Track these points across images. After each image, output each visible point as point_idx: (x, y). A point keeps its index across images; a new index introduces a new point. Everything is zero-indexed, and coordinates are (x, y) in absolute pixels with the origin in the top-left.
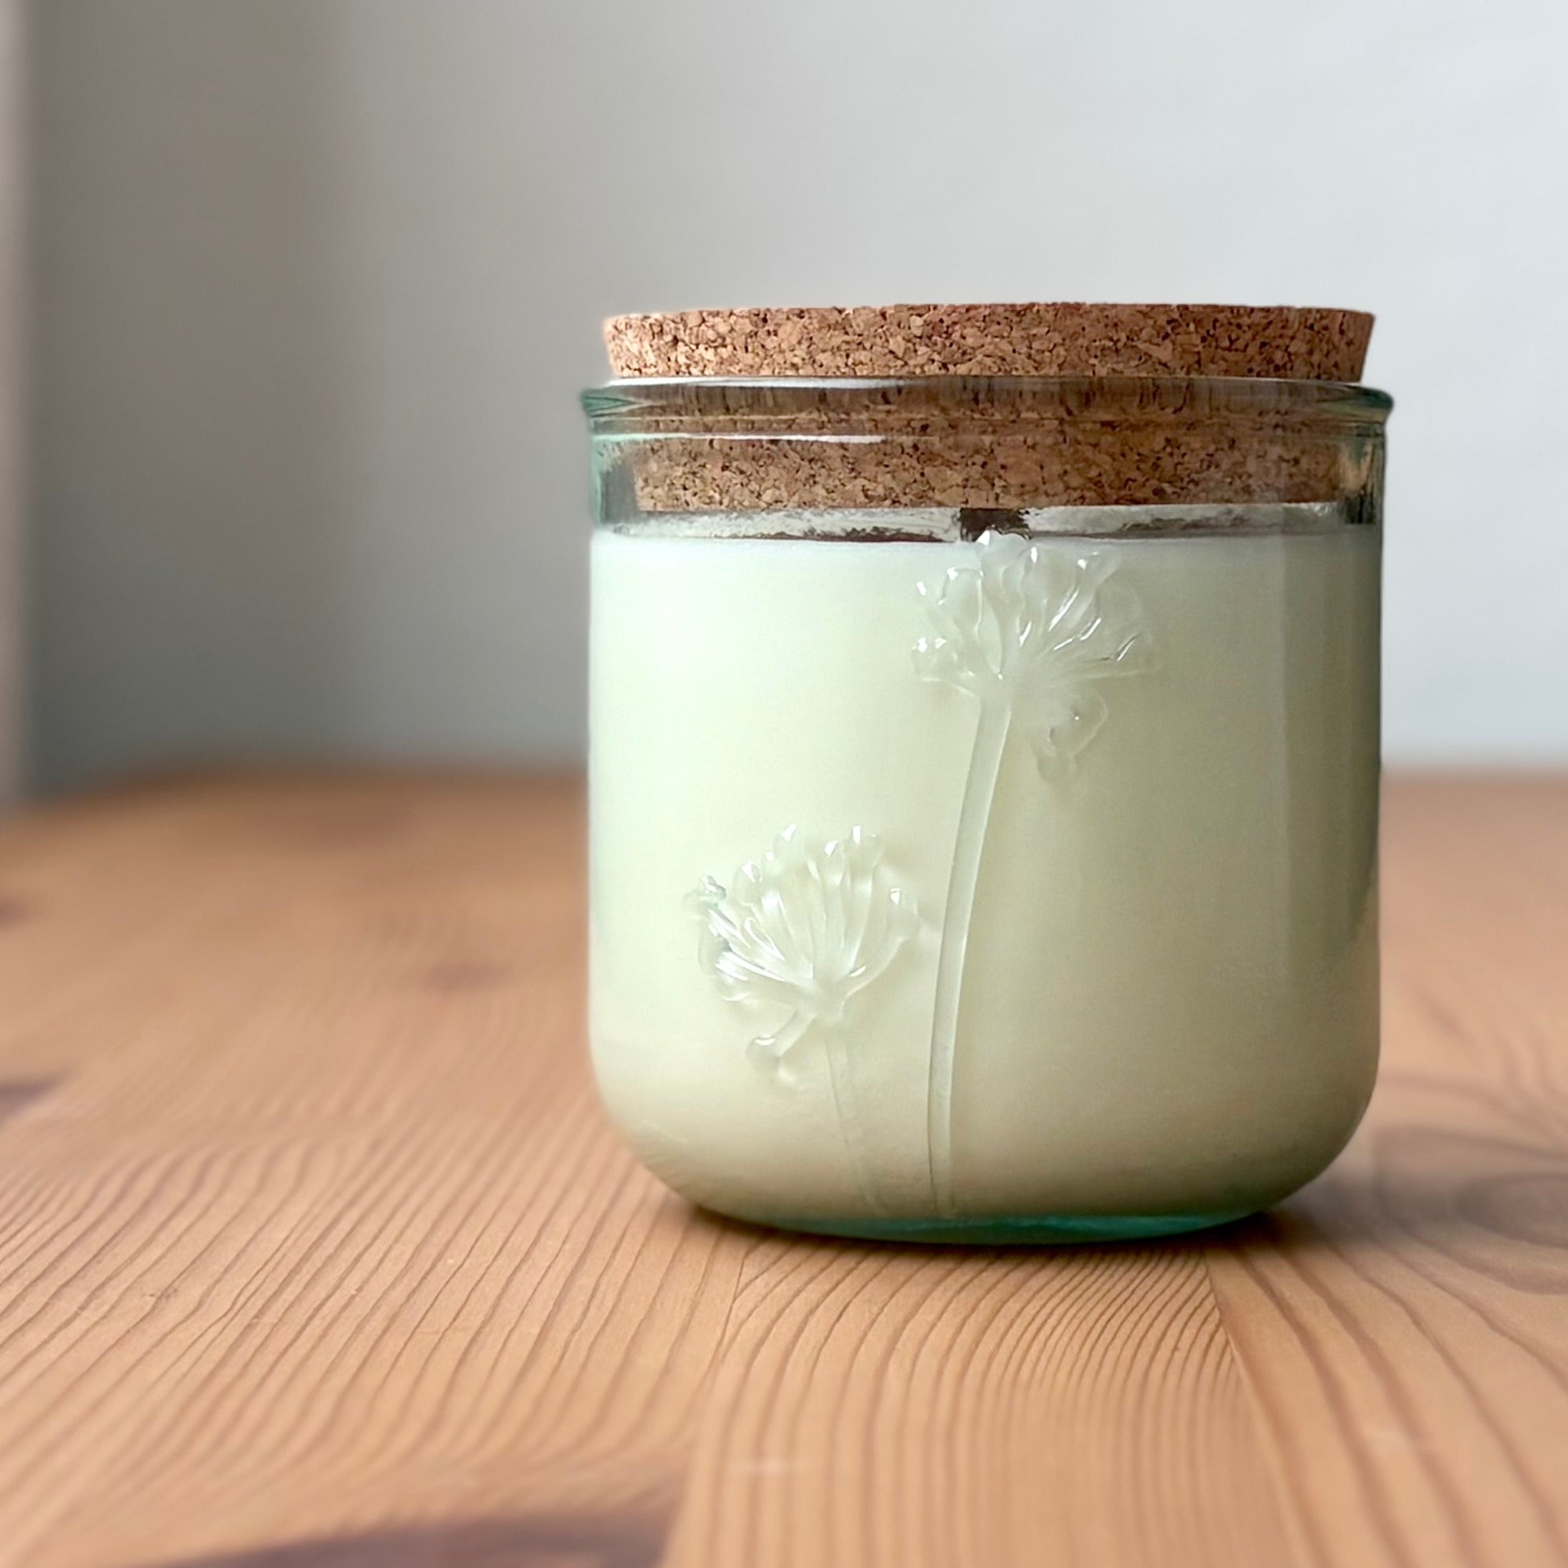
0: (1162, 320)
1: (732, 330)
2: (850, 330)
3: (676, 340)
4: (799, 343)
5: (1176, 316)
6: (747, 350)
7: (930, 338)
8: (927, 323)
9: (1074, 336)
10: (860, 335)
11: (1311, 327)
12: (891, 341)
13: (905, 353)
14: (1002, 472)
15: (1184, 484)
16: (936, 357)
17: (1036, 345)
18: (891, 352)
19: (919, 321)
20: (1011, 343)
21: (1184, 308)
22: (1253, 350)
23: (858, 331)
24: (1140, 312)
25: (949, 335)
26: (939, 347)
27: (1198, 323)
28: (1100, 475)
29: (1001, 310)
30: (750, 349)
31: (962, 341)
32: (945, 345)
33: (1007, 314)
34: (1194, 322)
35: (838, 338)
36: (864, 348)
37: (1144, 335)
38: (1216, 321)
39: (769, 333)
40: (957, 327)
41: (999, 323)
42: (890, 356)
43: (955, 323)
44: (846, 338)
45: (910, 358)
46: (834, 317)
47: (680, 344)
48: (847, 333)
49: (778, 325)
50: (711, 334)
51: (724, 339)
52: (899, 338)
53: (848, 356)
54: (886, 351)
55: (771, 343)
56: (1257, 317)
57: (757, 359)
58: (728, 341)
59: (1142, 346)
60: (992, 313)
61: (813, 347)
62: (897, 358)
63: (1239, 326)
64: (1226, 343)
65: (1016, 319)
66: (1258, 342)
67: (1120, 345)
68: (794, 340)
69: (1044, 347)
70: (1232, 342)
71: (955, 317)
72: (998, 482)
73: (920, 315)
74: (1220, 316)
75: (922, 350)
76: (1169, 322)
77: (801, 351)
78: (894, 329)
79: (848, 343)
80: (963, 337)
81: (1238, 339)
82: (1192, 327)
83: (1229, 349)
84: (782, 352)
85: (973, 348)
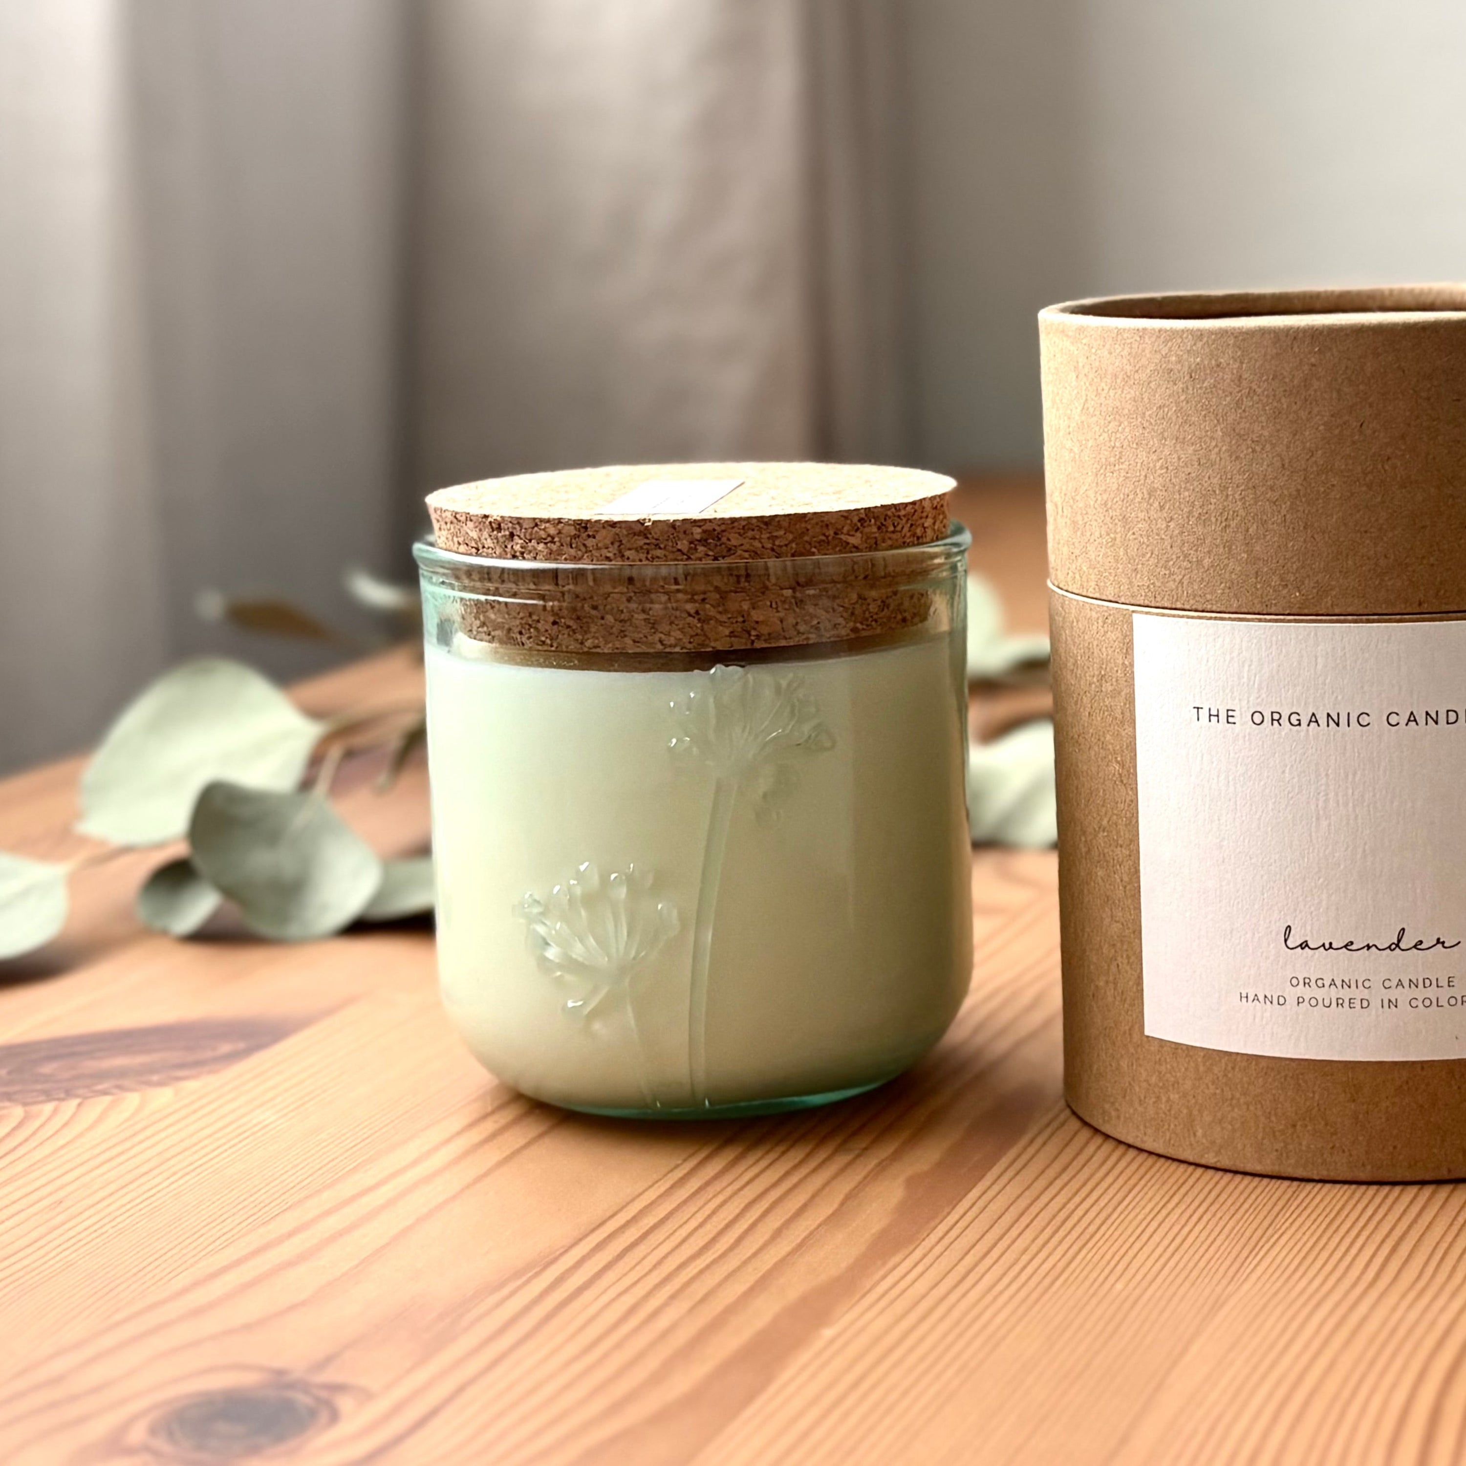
0: (855, 519)
1: (560, 533)
2: (649, 536)
3: (512, 535)
4: (612, 543)
5: (863, 516)
6: (571, 547)
7: (706, 540)
8: (704, 532)
9: (803, 534)
10: (657, 539)
11: (936, 508)
12: (679, 543)
13: (688, 551)
14: (756, 626)
15: (869, 623)
16: (711, 553)
17: (777, 543)
18: (679, 550)
19: (699, 530)
20: (761, 542)
21: (868, 510)
22: (906, 529)
23: (656, 536)
24: (842, 516)
25: (719, 539)
26: (712, 546)
27: (876, 518)
28: (818, 623)
29: (754, 521)
30: (574, 546)
31: (728, 542)
32: (716, 545)
33: (759, 524)
34: (874, 518)
35: (641, 541)
36: (660, 548)
37: (845, 530)
38: (886, 515)
39: (589, 536)
40: (724, 534)
41: (753, 530)
42: (679, 553)
43: (723, 531)
44: (648, 541)
45: (692, 554)
46: (639, 528)
47: (516, 537)
48: (647, 538)
49: (597, 531)
50: (543, 534)
51: (553, 538)
52: (685, 542)
53: (648, 553)
54: (675, 550)
55: (590, 542)
56: (909, 508)
57: (579, 553)
58: (556, 539)
59: (843, 537)
60: (749, 523)
61: (622, 547)
62: (683, 554)
63: (899, 517)
64: (891, 528)
65: (765, 527)
66: (909, 525)
67: (830, 538)
68: (608, 542)
69: (782, 544)
70: (895, 527)
71: (723, 527)
72: (753, 633)
73: (700, 527)
74: (889, 513)
75: (701, 549)
76: (859, 521)
77: (614, 549)
78: (681, 535)
79: (648, 544)
80: (729, 540)
81: (898, 524)
82: (873, 521)
83: (893, 532)
84: (598, 549)
85: (735, 546)
